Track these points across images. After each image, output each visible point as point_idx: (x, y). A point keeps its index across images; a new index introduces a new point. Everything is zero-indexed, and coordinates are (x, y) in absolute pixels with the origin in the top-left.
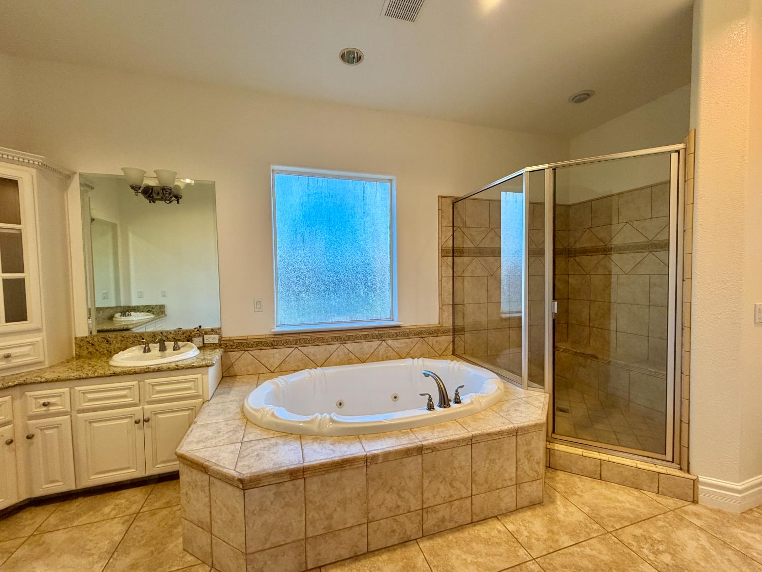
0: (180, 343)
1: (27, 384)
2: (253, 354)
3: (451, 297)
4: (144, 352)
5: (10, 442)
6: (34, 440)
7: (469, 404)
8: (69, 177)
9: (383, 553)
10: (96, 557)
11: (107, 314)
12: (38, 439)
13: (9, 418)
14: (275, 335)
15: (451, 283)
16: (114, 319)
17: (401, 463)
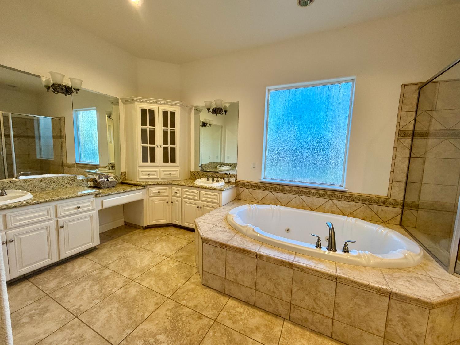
0: (219, 179)
1: (172, 184)
2: (249, 191)
3: (405, 175)
4: (207, 180)
5: (167, 203)
6: (173, 203)
7: (356, 257)
8: (191, 108)
9: (262, 311)
10: (176, 248)
11: (215, 165)
12: (174, 203)
13: (168, 195)
14: (261, 183)
15: (407, 163)
16: (217, 168)
17: (278, 267)
